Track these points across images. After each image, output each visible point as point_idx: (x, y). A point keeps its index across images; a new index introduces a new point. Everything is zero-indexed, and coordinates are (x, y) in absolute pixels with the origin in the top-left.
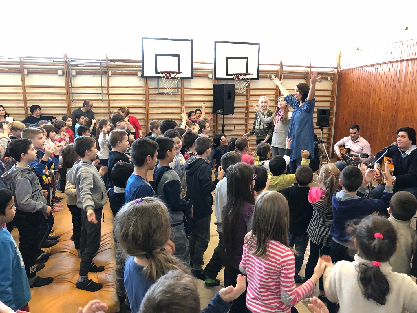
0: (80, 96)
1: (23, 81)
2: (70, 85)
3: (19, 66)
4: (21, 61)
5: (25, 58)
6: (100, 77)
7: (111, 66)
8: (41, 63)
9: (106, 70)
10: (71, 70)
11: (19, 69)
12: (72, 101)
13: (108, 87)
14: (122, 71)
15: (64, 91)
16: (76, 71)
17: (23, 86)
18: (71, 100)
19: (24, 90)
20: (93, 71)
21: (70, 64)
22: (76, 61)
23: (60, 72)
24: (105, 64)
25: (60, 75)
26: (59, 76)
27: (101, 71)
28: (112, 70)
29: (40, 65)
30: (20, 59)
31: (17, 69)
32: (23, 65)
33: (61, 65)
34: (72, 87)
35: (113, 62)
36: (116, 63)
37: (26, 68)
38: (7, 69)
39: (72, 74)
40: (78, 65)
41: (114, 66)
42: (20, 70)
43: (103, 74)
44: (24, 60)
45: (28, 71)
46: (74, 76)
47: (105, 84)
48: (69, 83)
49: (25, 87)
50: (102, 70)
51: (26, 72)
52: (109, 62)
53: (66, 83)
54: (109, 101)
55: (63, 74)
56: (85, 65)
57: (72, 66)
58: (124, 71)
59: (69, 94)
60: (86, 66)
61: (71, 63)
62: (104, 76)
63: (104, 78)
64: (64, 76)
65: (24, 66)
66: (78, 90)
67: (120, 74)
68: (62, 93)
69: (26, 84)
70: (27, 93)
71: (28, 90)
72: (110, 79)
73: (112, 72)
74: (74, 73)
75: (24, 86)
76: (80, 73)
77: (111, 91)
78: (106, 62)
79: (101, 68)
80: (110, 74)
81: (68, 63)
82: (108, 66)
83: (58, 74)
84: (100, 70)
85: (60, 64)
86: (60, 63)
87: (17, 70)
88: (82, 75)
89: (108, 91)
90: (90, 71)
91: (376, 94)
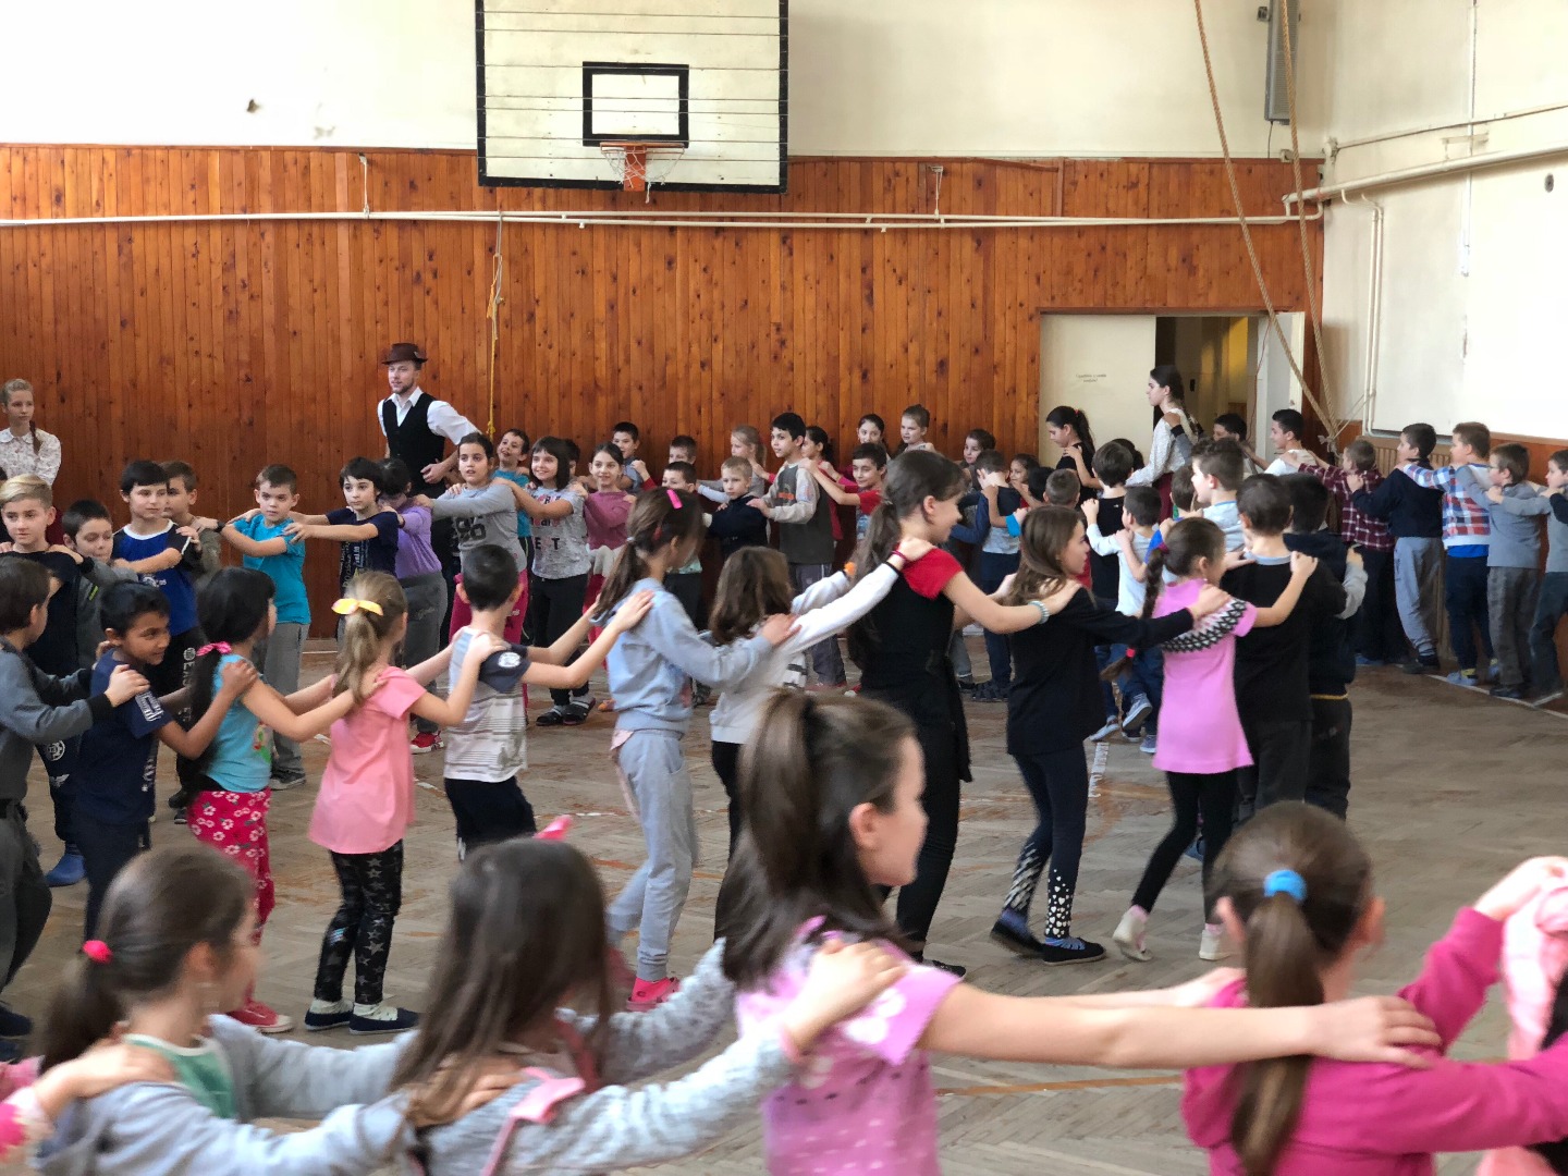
91: (140, 343)
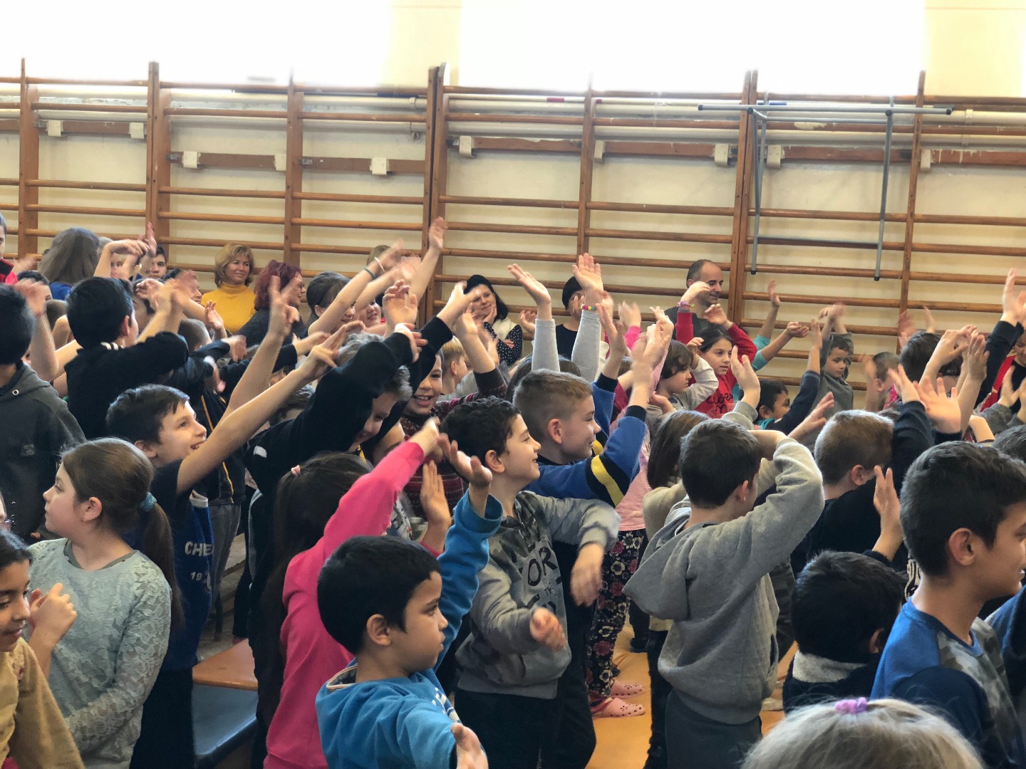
0: (786, 254)
1: (586, 184)
2: (753, 205)
3: (578, 129)
4: (587, 110)
5: (604, 99)
6: (882, 175)
7: (933, 126)
8: (659, 116)
9: (910, 143)
10: (763, 142)
11: (577, 140)
12: (753, 273)
13: (911, 219)
14: (982, 149)
15: (725, 228)
16: (786, 149)
17: (582, 206)
18: (747, 266)
19: (585, 220)
20: (856, 147)
21: (765, 120)
22: (790, 104)
23: (721, 153)
24: (907, 120)
25: (720, 165)
26: (715, 169)
27: (887, 148)
28: (939, 144)
29: (651, 125)
30: (587, 102)
31: (572, 140)
32: (595, 123)
33: (731, 122)
34: (760, 212)
35: (945, 110)
36: (958, 114)
37: (602, 137)
38: (537, 140)
39: (765, 160)
40: (796, 124)
41: (950, 127)
42: (579, 145)
43: (894, 162)
44: (599, 106)
45: (607, 146)
46: (773, 169)
47: (897, 205)
48: (748, 196)
49: (588, 209)
50: (895, 143)
51: (599, 153)
52: (929, 108)
53: (737, 197)
54: (906, 277)
55: (731, 161)
56: (823, 125)
57: (769, 127)
58: (990, 150)
59: (743, 243)
60: (829, 127)
61: (768, 115)
62: (900, 169)
63: (898, 179)
64: (733, 166)
65: (598, 128)
66: (784, 226)
67: (972, 163)
68: (717, 238)
69: (596, 197)
70: (591, 232)
71: (599, 221)
72: (924, 182)
73: (935, 155)
74: (776, 154)
75: (585, 206)
76: (800, 154)
77: (922, 235)
78: (912, 107)
79: (888, 136)
80: (926, 160)
81: (756, 116)
82: (921, 126)
83: (713, 159)
84: (882, 143)
85: (724, 121)
86: (728, 117)
87: (571, 144)
88: (808, 165)
89: (909, 235)
90: (845, 146)
